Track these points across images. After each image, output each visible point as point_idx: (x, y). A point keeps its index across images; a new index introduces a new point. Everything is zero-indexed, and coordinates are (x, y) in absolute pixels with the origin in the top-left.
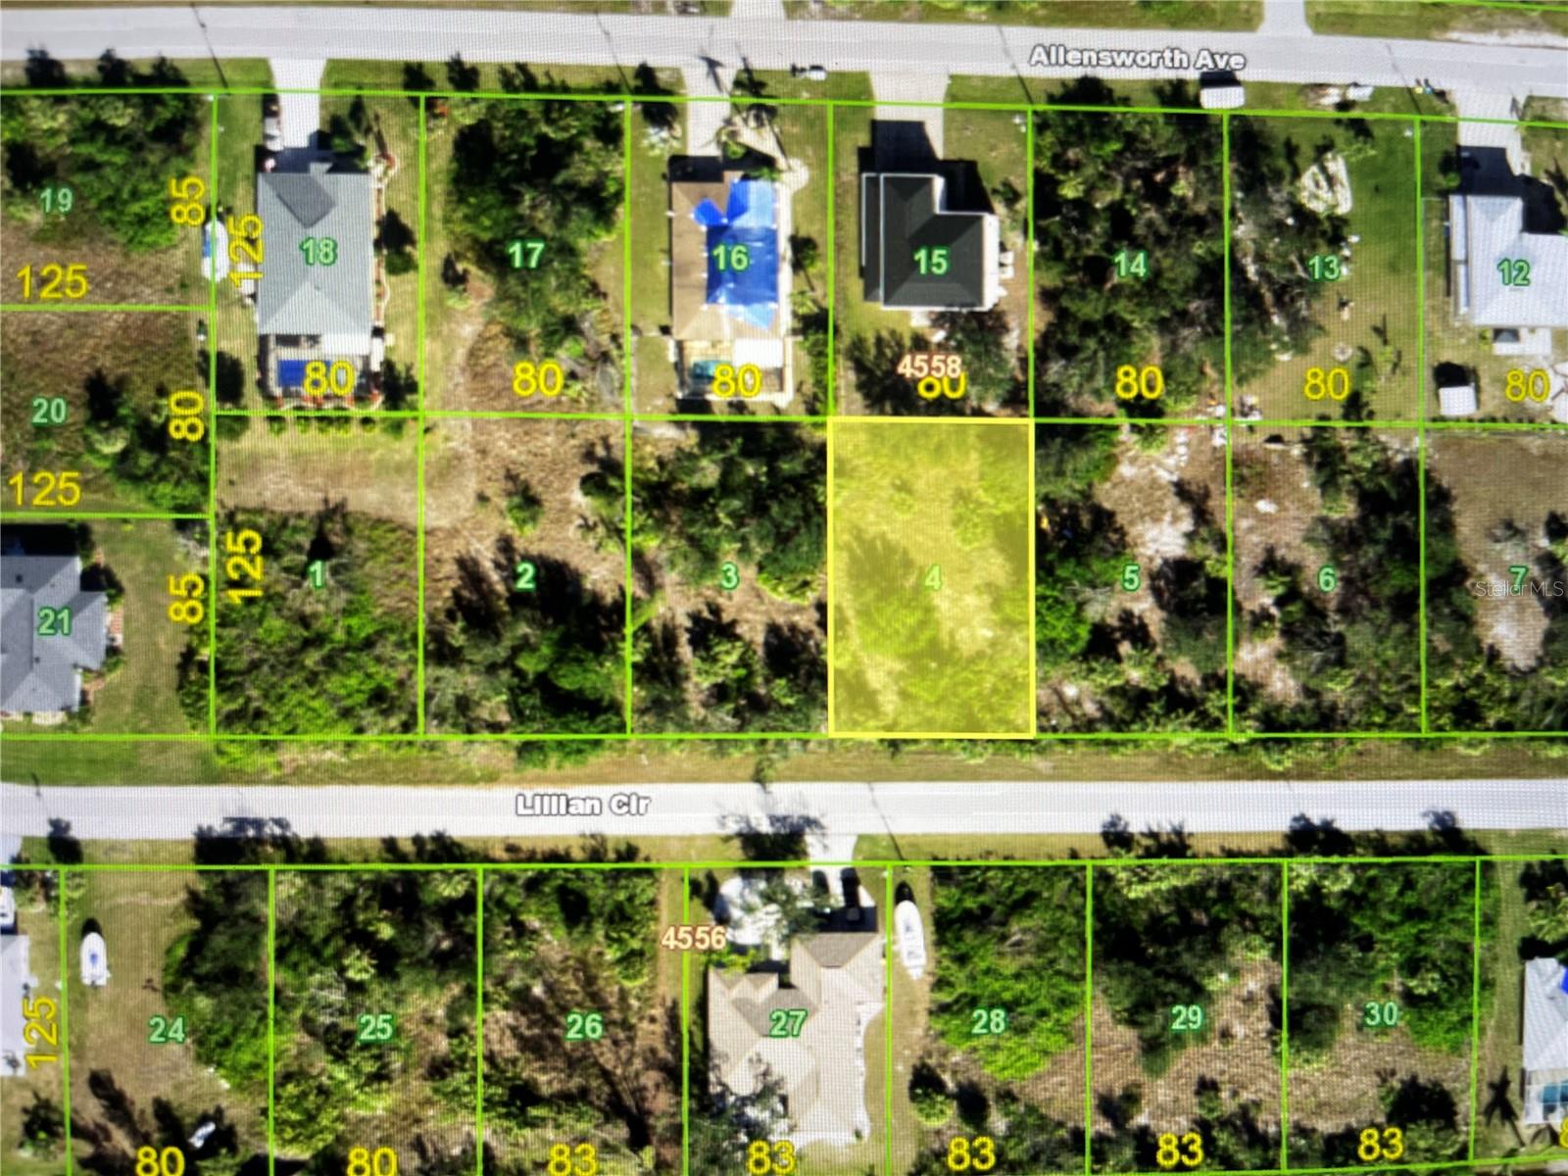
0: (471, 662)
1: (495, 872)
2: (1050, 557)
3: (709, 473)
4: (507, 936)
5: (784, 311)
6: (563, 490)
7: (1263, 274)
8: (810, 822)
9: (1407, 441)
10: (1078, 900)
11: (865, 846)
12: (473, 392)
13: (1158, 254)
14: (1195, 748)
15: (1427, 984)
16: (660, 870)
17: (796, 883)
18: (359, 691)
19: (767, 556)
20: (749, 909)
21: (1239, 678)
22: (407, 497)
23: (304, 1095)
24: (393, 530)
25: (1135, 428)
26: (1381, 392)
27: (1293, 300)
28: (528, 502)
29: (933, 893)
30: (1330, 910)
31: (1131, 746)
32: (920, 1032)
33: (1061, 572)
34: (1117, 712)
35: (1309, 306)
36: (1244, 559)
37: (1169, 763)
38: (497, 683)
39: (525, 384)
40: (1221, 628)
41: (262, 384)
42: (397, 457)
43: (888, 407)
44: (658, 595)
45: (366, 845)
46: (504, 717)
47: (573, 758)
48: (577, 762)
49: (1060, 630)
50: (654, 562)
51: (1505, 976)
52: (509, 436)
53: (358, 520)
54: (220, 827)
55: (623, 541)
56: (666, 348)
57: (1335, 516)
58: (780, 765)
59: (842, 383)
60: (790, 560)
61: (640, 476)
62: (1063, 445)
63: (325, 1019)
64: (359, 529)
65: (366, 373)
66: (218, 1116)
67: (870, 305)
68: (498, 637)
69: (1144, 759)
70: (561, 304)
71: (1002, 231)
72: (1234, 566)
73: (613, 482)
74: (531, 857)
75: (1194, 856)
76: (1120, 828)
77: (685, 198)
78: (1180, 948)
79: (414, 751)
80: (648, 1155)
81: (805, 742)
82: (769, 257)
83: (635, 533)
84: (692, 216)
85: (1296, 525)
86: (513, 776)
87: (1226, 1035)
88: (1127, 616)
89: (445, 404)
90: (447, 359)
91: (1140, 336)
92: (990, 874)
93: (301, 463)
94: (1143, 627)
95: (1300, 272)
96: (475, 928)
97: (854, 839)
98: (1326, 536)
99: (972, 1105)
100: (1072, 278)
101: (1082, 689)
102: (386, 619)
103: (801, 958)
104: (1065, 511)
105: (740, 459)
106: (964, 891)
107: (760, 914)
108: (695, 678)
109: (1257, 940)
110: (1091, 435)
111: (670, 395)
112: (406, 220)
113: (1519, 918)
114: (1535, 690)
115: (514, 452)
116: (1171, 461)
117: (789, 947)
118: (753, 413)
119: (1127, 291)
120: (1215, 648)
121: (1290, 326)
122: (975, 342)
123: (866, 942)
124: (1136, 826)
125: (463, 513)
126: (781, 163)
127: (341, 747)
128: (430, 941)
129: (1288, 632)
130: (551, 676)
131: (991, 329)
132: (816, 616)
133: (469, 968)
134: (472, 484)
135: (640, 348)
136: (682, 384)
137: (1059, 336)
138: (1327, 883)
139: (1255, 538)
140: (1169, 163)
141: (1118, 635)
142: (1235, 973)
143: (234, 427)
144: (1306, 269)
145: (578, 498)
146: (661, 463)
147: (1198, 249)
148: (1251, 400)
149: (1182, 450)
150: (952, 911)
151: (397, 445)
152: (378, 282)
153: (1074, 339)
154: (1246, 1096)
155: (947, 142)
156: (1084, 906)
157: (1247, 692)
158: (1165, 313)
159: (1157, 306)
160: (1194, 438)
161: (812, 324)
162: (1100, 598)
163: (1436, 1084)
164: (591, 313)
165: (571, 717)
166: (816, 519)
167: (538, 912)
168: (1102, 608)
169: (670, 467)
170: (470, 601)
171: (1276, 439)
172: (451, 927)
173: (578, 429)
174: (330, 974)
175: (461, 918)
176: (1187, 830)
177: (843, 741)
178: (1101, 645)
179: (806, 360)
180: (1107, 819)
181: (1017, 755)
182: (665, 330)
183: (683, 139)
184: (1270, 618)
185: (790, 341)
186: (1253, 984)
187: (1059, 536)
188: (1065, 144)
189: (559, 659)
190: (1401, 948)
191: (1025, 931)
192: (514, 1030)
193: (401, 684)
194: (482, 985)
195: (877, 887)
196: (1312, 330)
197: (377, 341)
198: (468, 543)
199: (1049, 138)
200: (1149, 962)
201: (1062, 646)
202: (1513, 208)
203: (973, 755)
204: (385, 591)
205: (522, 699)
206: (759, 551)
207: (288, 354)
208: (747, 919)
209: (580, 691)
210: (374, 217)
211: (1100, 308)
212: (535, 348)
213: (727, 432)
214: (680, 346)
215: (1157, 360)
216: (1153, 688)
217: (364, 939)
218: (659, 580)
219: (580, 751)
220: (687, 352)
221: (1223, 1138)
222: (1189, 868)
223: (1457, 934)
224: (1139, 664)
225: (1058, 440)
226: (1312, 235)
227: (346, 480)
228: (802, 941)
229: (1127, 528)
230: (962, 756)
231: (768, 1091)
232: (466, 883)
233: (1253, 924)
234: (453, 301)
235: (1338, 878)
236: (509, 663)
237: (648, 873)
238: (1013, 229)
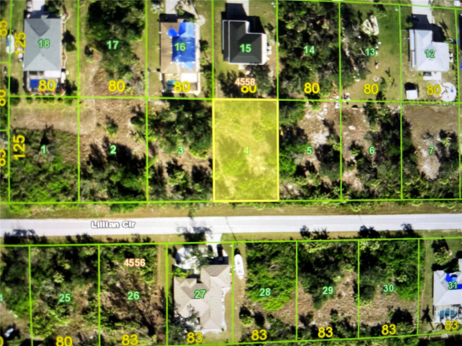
0: (95, 178)
1: (103, 246)
2: (284, 144)
3: (173, 117)
4: (108, 267)
5: (197, 64)
6: (125, 122)
7: (351, 54)
8: (207, 230)
9: (396, 107)
10: (293, 254)
11: (225, 237)
12: (95, 90)
13: (318, 47)
14: (330, 205)
15: (403, 279)
16: (158, 245)
17: (202, 249)
18: (58, 188)
19: (192, 144)
20: (187, 258)
21: (344, 182)
22: (74, 124)
23: (41, 320)
24: (69, 135)
25: (310, 103)
26: (388, 92)
27: (360, 62)
28: (113, 126)
29: (246, 252)
30: (372, 256)
31: (309, 204)
32: (242, 296)
33: (287, 149)
34: (305, 193)
35: (365, 64)
36: (345, 145)
37: (321, 209)
38: (104, 185)
39: (113, 88)
40: (338, 167)
41: (25, 87)
42: (70, 111)
43: (231, 95)
44: (157, 156)
45: (61, 239)
46: (106, 196)
47: (129, 210)
48: (130, 211)
49: (287, 167)
50: (155, 146)
51: (428, 276)
52: (107, 104)
53: (57, 132)
54: (12, 233)
55: (145, 139)
56: (159, 76)
57: (374, 131)
58: (197, 211)
59: (216, 88)
60: (200, 145)
61: (150, 118)
62: (288, 108)
63: (47, 295)
64: (57, 135)
65: (59, 84)
66: (14, 326)
67: (225, 63)
68: (104, 170)
69: (313, 208)
70: (124, 61)
71: (268, 39)
72: (342, 147)
73: (141, 119)
74: (116, 241)
75: (330, 239)
76: (306, 230)
77: (165, 28)
78: (325, 268)
79: (76, 208)
80: (155, 337)
81: (205, 204)
82: (192, 47)
83: (149, 136)
84: (167, 33)
85: (362, 134)
86: (109, 215)
87: (340, 296)
88: (308, 163)
89: (86, 94)
90: (87, 79)
91: (312, 73)
92: (265, 245)
93: (38, 113)
94: (313, 166)
95: (363, 53)
96: (97, 265)
97: (220, 235)
98: (371, 137)
99: (259, 319)
100: (291, 55)
101: (294, 186)
102: (67, 164)
103: (204, 273)
104: (288, 129)
105: (183, 112)
106: (256, 251)
107: (190, 259)
108: (169, 183)
109: (349, 266)
110: (296, 105)
111: (160, 91)
112: (72, 33)
113: (432, 258)
114: (436, 186)
115: (109, 110)
116: (322, 113)
117: (200, 270)
118: (187, 97)
119: (308, 59)
120: (336, 173)
121: (359, 71)
122: (259, 75)
123: (225, 268)
124: (311, 230)
125: (92, 130)
126: (196, 16)
127: (52, 206)
128: (82, 269)
129: (359, 168)
130: (121, 183)
131: (265, 71)
132: (208, 163)
133: (96, 278)
134: (95, 121)
135: (150, 76)
136: (164, 88)
137: (286, 73)
138: (371, 247)
139: (349, 138)
140: (321, 18)
141: (305, 169)
142: (343, 276)
143: (15, 101)
144: (364, 52)
145: (130, 125)
146: (157, 113)
147: (331, 46)
148: (348, 94)
149: (325, 110)
150: (252, 257)
151: (70, 107)
152: (63, 54)
153: (291, 74)
154: (346, 315)
155: (250, 10)
156: (295, 255)
157: (346, 187)
158: (320, 66)
159: (317, 64)
160: (329, 106)
161: (207, 68)
162: (299, 157)
163: (406, 310)
164: (134, 65)
165: (128, 196)
166: (208, 132)
167: (118, 259)
168: (300, 160)
169: (160, 114)
170: (95, 159)
171: (355, 106)
172: (89, 265)
173: (130, 102)
174: (49, 281)
175: (92, 262)
176: (327, 231)
177: (218, 203)
178: (300, 172)
179: (205, 80)
180: (302, 227)
181: (273, 207)
182: (159, 70)
183: (164, 8)
184: (354, 163)
185: (199, 74)
186: (348, 279)
187: (286, 137)
188: (288, 12)
189: (124, 177)
190: (394, 267)
191: (276, 264)
192: (110, 298)
193: (72, 186)
194: (100, 283)
195: (229, 250)
196: (366, 72)
197: (63, 73)
198: (94, 140)
199: (283, 9)
200: (316, 273)
201: (287, 173)
202: (429, 34)
203: (259, 207)
204: (66, 155)
205: (112, 190)
206: (190, 142)
207: (33, 77)
208: (186, 261)
209: (131, 188)
210: (62, 32)
211: (299, 64)
212: (116, 76)
213: (179, 103)
214: (163, 75)
215: (317, 81)
216: (316, 186)
217: (60, 269)
218: (156, 152)
219: (131, 207)
220: (166, 77)
221: (339, 328)
222: (328, 243)
223: (412, 263)
224: (312, 178)
225: (286, 107)
226: (366, 42)
227: (53, 119)
228: (204, 268)
229: (308, 135)
230: (255, 208)
231: (194, 316)
232: (94, 250)
233: (348, 260)
234: (89, 61)
235: (375, 246)
236: (108, 178)
237: (154, 246)
238: (271, 39)
